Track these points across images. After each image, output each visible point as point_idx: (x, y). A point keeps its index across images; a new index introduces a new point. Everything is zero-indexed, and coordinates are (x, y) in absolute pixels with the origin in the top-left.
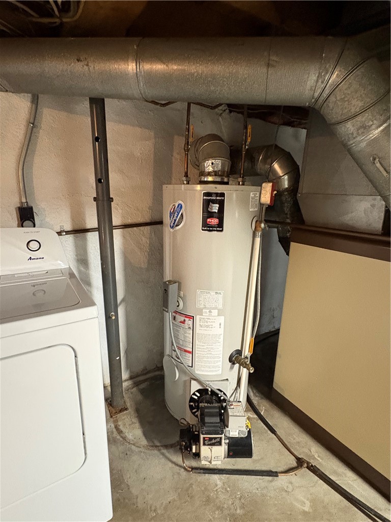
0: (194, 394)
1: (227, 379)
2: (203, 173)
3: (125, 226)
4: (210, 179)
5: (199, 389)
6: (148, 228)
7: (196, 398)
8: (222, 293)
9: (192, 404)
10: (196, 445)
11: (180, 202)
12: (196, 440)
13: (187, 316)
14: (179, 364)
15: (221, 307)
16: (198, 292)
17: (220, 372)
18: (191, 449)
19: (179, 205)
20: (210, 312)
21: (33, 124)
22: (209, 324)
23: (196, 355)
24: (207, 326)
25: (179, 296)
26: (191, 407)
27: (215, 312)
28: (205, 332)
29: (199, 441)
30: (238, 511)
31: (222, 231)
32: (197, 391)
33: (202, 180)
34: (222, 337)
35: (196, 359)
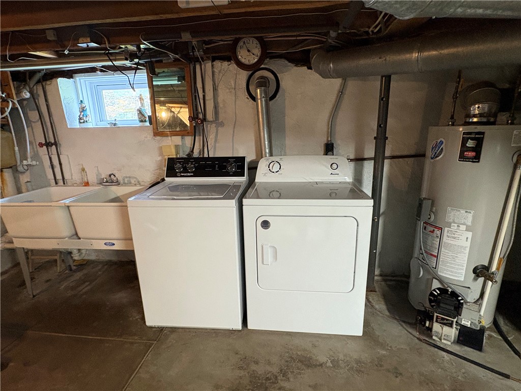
0: (434, 290)
1: (469, 288)
2: (469, 116)
3: (393, 157)
4: (475, 120)
5: (440, 288)
6: (412, 159)
7: (436, 294)
8: (472, 213)
9: (431, 297)
10: (430, 321)
11: (443, 140)
12: (431, 319)
13: (436, 227)
14: (424, 265)
15: (469, 224)
16: (449, 209)
17: (462, 279)
18: (425, 323)
19: (441, 141)
20: (458, 226)
21: (341, 93)
22: (456, 236)
23: (441, 259)
24: (454, 238)
25: (431, 211)
26: (430, 300)
27: (463, 227)
28: (452, 242)
29: (433, 320)
30: (459, 378)
31: (478, 162)
32: (438, 289)
33: (467, 121)
34: (468, 249)
35: (440, 263)
